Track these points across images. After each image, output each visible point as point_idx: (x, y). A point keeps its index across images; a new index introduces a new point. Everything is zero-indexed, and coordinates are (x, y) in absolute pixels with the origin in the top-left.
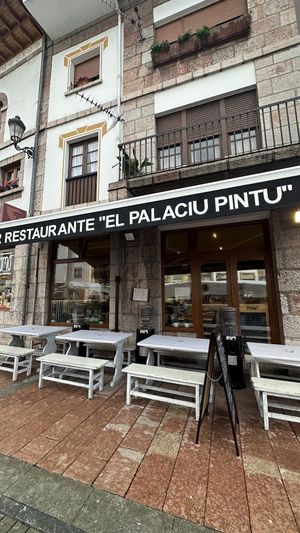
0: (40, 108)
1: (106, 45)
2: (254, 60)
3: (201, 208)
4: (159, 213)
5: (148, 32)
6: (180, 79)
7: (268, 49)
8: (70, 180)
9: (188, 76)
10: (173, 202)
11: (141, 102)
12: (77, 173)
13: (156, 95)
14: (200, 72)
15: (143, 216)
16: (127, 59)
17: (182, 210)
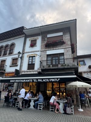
0: (23, 48)
1: (38, 39)
2: (64, 48)
3: (48, 80)
4: (43, 80)
5: (46, 39)
6: (51, 49)
7: (66, 47)
8: (29, 64)
9: (53, 49)
10: (45, 79)
11: (44, 52)
12: (30, 63)
13: (47, 51)
14: (55, 49)
15: (40, 80)
16: (42, 43)
17: (46, 80)
